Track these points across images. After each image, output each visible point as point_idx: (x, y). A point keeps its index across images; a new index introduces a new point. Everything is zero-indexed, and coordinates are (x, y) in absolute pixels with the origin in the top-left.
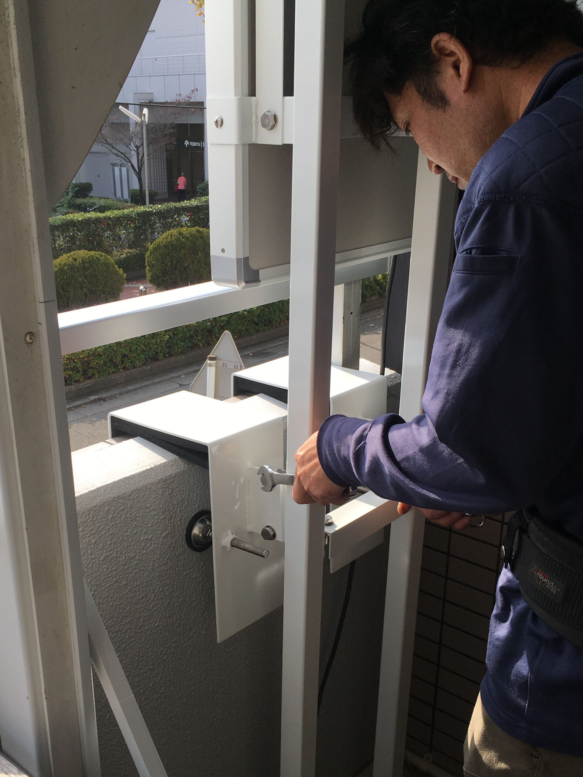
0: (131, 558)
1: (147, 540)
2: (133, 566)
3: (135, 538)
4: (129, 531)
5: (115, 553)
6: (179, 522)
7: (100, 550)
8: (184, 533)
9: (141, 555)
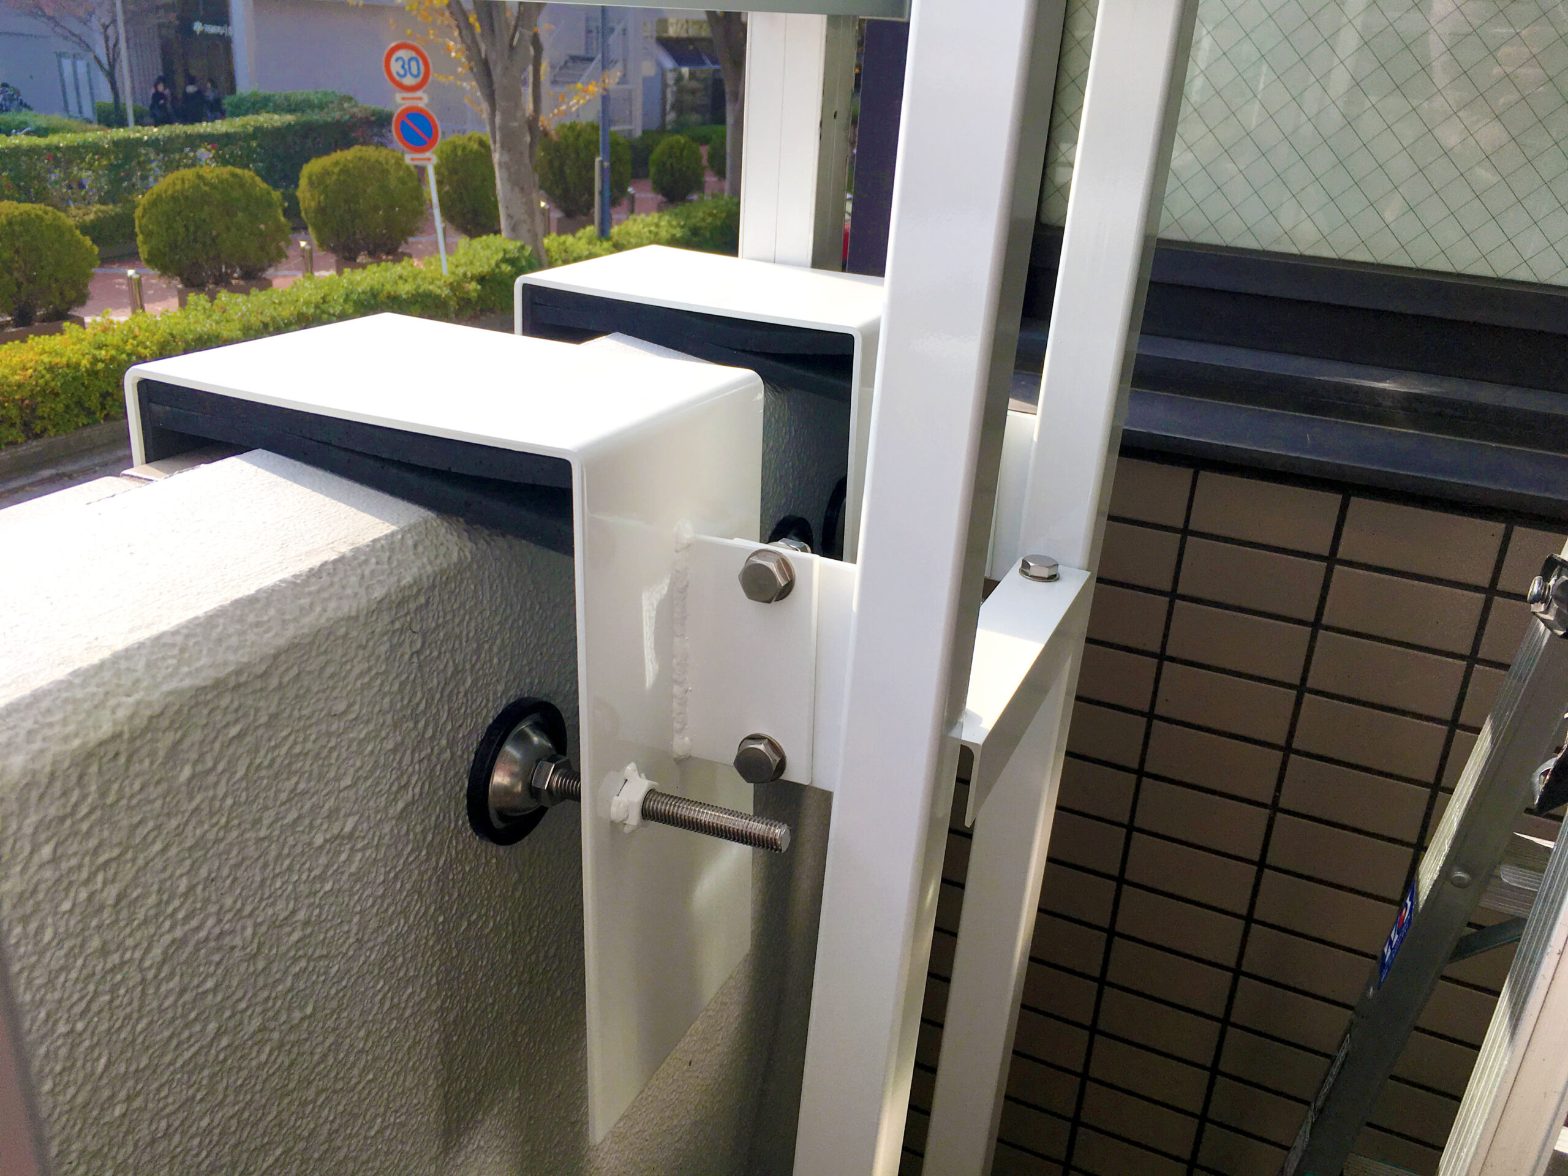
0: (277, 923)
1: (338, 841)
2: (289, 950)
3: (291, 841)
4: (268, 818)
5: (210, 922)
6: (447, 755)
7: (145, 922)
8: (461, 790)
9: (317, 902)
